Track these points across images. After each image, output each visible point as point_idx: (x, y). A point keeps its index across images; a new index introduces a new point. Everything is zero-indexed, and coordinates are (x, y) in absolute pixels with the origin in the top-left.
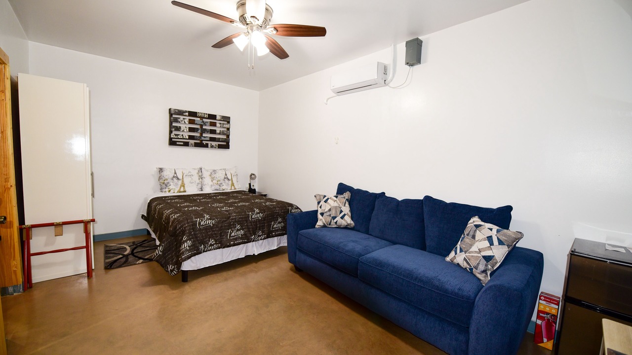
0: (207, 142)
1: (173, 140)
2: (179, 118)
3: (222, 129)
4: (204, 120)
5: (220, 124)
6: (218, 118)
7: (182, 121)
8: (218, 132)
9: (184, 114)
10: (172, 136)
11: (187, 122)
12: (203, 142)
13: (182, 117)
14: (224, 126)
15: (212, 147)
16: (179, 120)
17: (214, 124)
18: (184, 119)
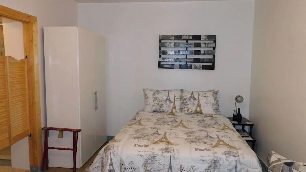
0: (191, 64)
1: (161, 63)
2: (166, 43)
3: (207, 49)
4: (189, 42)
5: (205, 44)
6: (203, 38)
7: (168, 45)
8: (202, 52)
9: (171, 38)
10: (160, 60)
11: (173, 46)
12: (188, 64)
13: (168, 42)
14: (209, 45)
15: (196, 68)
16: (166, 45)
17: (198, 45)
18: (170, 43)
